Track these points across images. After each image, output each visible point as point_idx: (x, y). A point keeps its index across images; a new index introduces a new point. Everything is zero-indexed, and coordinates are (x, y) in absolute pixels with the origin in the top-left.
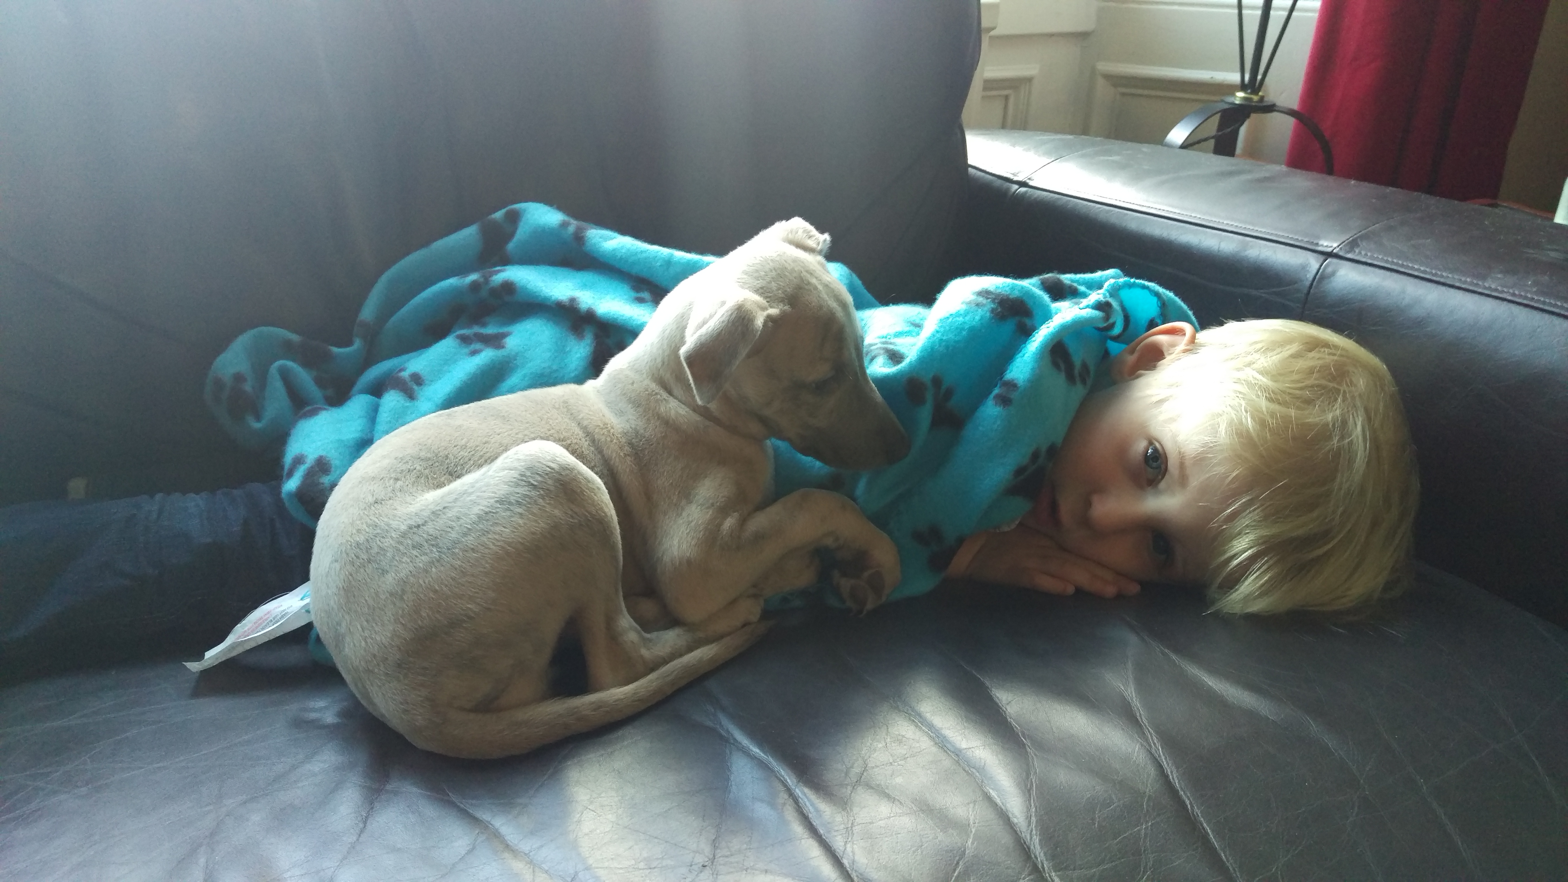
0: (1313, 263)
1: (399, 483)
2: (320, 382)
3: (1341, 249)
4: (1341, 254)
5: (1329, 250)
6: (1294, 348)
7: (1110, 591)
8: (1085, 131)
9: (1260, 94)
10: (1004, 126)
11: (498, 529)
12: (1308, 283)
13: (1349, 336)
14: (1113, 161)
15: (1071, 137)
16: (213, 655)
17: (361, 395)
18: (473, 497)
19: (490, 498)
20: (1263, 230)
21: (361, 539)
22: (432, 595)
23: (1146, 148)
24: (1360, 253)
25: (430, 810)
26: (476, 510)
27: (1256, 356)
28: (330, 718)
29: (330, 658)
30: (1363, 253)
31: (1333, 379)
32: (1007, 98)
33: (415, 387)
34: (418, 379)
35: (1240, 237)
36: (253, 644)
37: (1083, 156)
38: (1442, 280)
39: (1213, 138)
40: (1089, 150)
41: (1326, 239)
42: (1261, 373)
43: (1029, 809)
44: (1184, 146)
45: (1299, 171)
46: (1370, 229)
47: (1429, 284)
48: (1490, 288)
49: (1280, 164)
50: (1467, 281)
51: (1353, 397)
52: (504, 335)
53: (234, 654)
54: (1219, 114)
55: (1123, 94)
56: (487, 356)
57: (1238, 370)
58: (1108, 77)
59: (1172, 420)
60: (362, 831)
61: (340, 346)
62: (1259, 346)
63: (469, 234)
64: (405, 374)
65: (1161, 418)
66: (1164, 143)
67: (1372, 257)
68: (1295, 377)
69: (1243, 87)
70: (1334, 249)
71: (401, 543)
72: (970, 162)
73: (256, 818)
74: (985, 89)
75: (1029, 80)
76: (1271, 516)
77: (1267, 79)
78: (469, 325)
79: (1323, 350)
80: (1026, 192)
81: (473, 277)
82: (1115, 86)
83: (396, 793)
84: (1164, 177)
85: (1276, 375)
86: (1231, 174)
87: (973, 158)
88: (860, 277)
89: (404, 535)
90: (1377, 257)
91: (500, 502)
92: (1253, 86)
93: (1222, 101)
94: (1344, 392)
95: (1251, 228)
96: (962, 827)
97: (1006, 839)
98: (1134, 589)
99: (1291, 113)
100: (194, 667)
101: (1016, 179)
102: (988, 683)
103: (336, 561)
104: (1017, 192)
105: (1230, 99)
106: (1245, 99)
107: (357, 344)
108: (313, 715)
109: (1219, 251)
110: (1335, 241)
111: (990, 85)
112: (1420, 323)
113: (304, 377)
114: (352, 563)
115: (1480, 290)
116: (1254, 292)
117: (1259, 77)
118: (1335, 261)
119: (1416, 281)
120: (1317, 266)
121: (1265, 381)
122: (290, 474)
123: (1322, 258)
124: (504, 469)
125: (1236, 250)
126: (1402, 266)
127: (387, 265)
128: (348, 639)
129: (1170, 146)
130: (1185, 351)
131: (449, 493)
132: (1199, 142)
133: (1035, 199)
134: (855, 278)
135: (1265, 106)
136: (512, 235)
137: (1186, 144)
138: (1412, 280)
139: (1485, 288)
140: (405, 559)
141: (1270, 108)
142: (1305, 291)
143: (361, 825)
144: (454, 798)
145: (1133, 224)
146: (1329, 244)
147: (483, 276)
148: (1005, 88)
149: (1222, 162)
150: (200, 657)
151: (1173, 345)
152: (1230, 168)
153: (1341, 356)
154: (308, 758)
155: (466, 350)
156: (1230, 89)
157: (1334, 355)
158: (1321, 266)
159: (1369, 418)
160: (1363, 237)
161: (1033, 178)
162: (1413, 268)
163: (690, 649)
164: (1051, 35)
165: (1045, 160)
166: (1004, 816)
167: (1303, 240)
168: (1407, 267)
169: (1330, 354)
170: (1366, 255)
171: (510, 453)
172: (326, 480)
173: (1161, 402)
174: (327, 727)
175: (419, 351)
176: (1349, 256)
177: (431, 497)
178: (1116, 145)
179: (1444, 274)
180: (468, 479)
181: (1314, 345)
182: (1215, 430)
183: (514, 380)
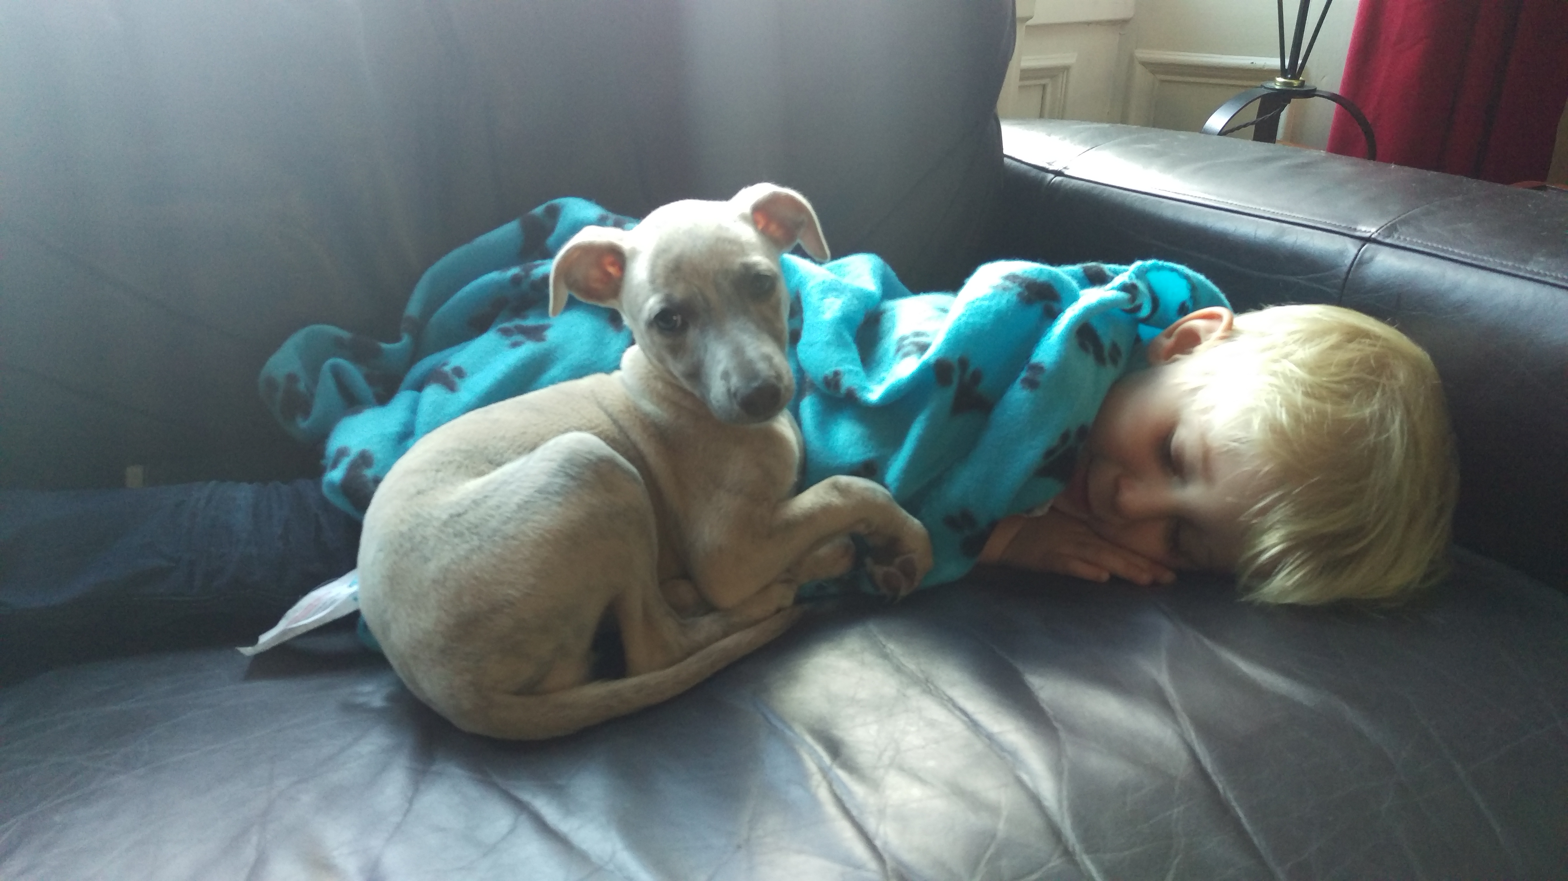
0: (1351, 248)
1: (440, 475)
2: (369, 378)
3: (1379, 234)
4: (1380, 239)
5: (1368, 235)
6: (1333, 339)
7: (1145, 578)
8: (1124, 119)
9: (1301, 78)
10: (1041, 116)
11: (537, 517)
12: (1345, 269)
13: (1391, 324)
14: (1152, 150)
15: (1107, 125)
16: (267, 639)
17: (407, 391)
18: (513, 487)
19: (530, 487)
20: (1301, 216)
21: (404, 528)
22: (473, 582)
23: (1183, 136)
24: (1399, 238)
25: (473, 791)
26: (516, 499)
27: (1294, 347)
28: (378, 702)
29: (376, 644)
30: (1402, 237)
31: (1372, 372)
32: (1044, 87)
33: (457, 380)
34: (459, 372)
35: (1277, 223)
36: (304, 630)
37: (1120, 145)
38: (1482, 264)
39: (1252, 124)
40: (1125, 138)
41: (1364, 225)
42: (1298, 365)
43: (1060, 791)
44: (1222, 133)
45: (1338, 156)
46: (1410, 213)
47: (1469, 269)
48: (1532, 272)
49: (1318, 148)
50: (1509, 264)
51: (1393, 391)
52: (544, 328)
53: (286, 638)
54: (1260, 99)
55: (1163, 81)
56: (528, 349)
57: (1276, 361)
58: (1145, 64)
59: (1205, 411)
60: (408, 811)
61: (388, 342)
62: (1297, 336)
63: (510, 230)
64: (447, 369)
65: (1195, 407)
66: (1203, 130)
67: (1411, 242)
68: (1333, 369)
69: (1283, 72)
70: (1373, 234)
71: (442, 531)
72: (1006, 152)
73: (306, 798)
74: (1022, 79)
75: (1066, 69)
76: (1303, 511)
77: (1307, 64)
78: (509, 319)
79: (1363, 340)
80: (1061, 181)
81: (514, 271)
82: (1153, 72)
83: (440, 774)
84: (1200, 165)
85: (1314, 368)
86: (1266, 160)
87: (1008, 148)
88: (894, 268)
89: (445, 524)
90: (1417, 242)
91: (540, 491)
92: (1293, 70)
93: (1262, 86)
94: (1384, 386)
95: (1288, 214)
96: (993, 810)
97: (1037, 822)
98: (1168, 577)
99: (1333, 97)
100: (248, 651)
101: (1051, 168)
102: (1020, 667)
103: (380, 550)
104: (1053, 181)
105: (1271, 85)
106: (1284, 84)
107: (406, 339)
108: (361, 700)
109: (1255, 238)
110: (1374, 225)
111: (1027, 74)
112: (1462, 307)
113: (355, 373)
114: (396, 552)
115: (1521, 274)
116: (1292, 279)
117: (1300, 62)
118: (1374, 246)
119: (1457, 265)
120: (1355, 251)
121: (1300, 373)
122: (335, 465)
123: (1359, 243)
124: (543, 460)
125: (1273, 236)
126: (1443, 250)
127: (430, 263)
128: (394, 626)
129: (1208, 133)
130: (1223, 338)
131: (490, 483)
132: (1238, 128)
133: (1071, 188)
134: (889, 269)
135: (1307, 91)
136: (552, 229)
137: (1224, 130)
138: (1452, 264)
139: (1527, 271)
140: (447, 547)
141: (1311, 93)
142: (1344, 276)
143: (407, 805)
144: (497, 779)
145: (1169, 211)
146: (1368, 229)
147: (524, 270)
148: (1042, 77)
149: (1262, 149)
150: (254, 641)
151: (1210, 331)
152: (1269, 154)
153: (1382, 347)
154: (356, 740)
155: (508, 342)
156: (1270, 74)
157: (1375, 346)
158: (1359, 250)
159: (1408, 411)
160: (1405, 222)
161: (1068, 167)
162: (1453, 253)
163: (726, 635)
164: (1089, 23)
165: (1082, 148)
166: (1035, 800)
167: (1341, 226)
168: (1447, 251)
169: (1370, 345)
170: (1405, 240)
171: (551, 443)
172: (369, 473)
173: (1195, 390)
174: (373, 710)
175: (463, 344)
176: (1388, 241)
177: (472, 486)
178: (1153, 132)
179: (1485, 258)
180: (508, 468)
181: (1354, 335)
182: (1248, 424)
183: (554, 371)
